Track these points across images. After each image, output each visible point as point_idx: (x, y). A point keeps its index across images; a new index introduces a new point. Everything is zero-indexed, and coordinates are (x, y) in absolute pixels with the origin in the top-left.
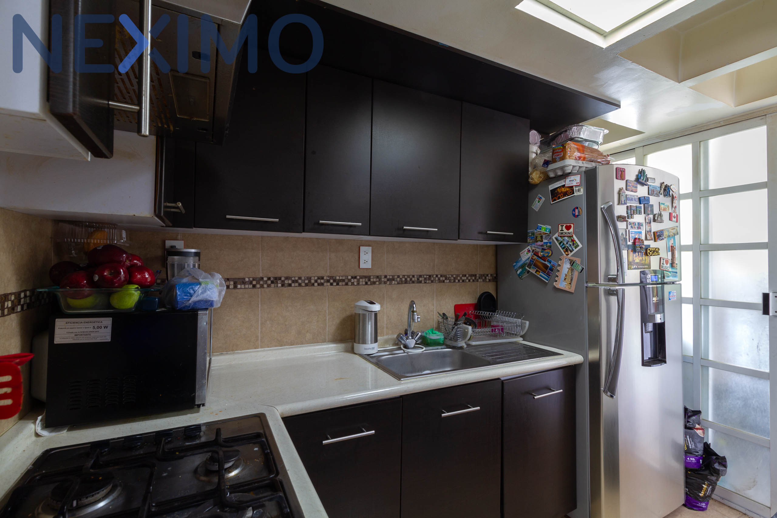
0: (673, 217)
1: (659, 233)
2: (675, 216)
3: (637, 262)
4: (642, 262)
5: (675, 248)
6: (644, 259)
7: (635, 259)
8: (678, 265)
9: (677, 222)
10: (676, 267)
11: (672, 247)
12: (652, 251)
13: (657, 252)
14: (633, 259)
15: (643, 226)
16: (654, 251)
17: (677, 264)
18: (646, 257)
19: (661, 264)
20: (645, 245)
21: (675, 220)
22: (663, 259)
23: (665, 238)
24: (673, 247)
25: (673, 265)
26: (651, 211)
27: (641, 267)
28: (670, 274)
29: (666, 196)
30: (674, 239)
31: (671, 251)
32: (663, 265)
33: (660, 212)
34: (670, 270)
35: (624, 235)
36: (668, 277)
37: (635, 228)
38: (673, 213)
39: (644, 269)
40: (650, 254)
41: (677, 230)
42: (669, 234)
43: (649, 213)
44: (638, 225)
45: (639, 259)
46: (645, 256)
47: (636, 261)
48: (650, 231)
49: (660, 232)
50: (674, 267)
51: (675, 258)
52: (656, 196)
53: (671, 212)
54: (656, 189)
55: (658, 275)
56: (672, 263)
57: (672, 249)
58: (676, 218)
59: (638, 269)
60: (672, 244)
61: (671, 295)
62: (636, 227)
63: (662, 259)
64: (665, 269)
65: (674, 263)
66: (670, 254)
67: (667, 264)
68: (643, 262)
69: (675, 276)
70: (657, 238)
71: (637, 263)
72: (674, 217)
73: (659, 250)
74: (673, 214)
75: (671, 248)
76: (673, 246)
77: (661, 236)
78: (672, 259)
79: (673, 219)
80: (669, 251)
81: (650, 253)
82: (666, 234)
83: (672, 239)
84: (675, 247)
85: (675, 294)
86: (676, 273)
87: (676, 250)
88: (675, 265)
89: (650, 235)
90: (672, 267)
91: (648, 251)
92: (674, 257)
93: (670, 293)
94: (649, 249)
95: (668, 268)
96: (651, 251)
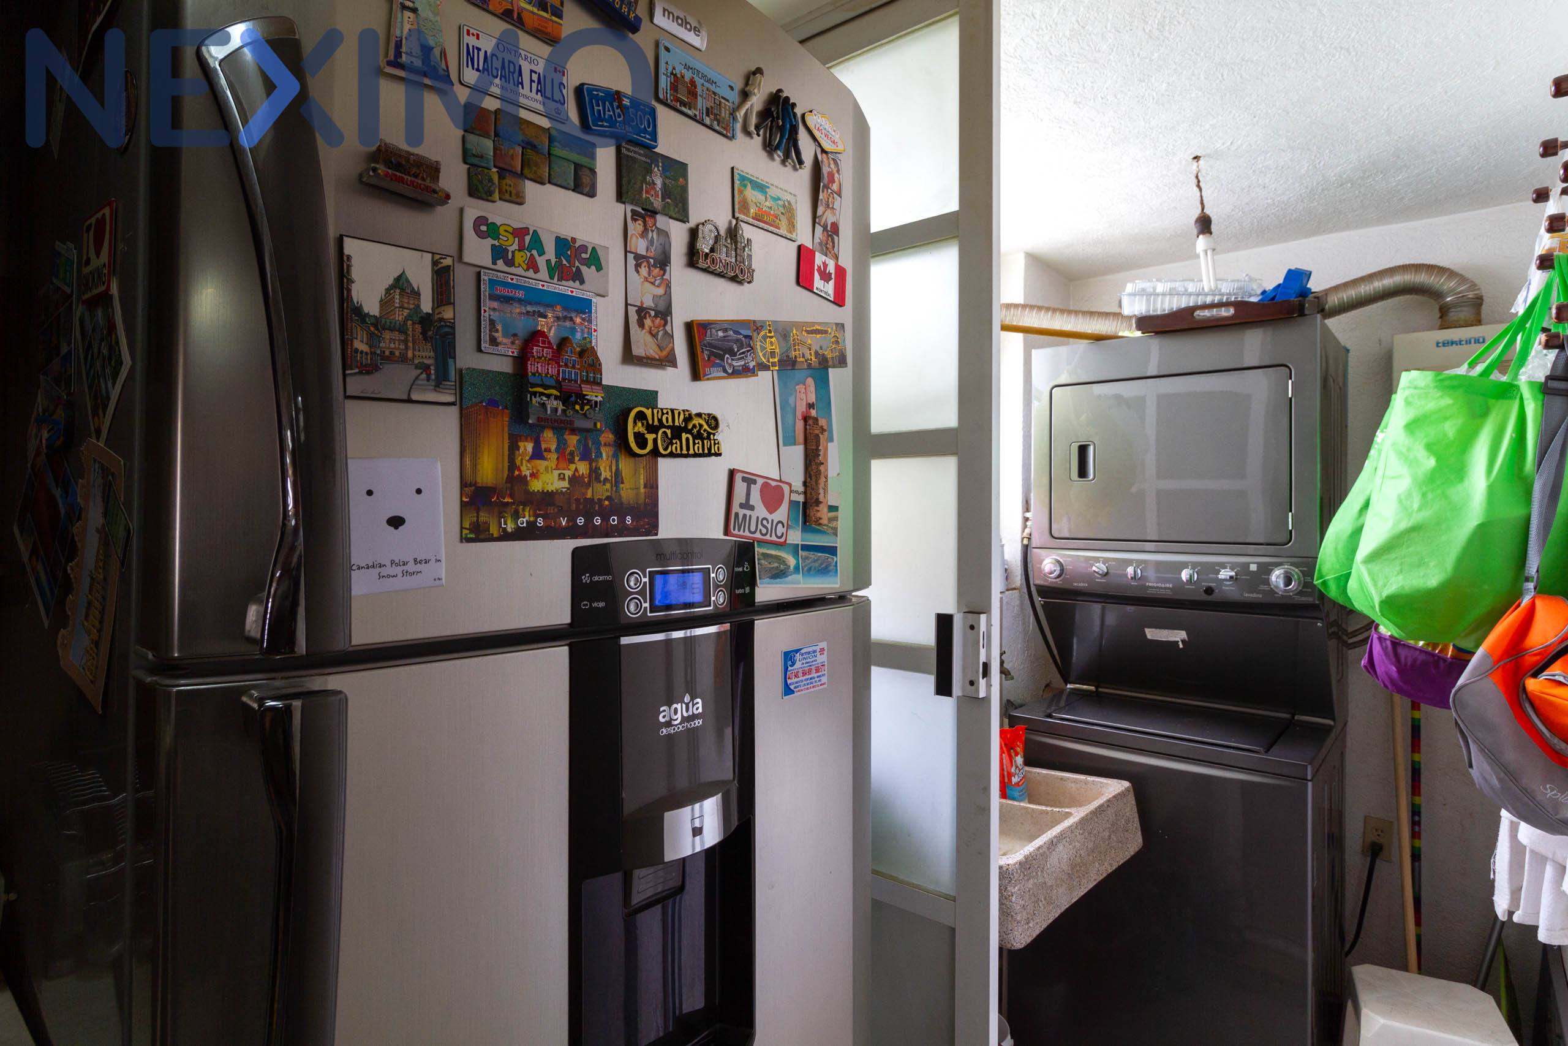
0: (816, 274)
1: (721, 334)
2: (831, 268)
3: (550, 488)
4: (589, 495)
5: (823, 430)
6: (605, 473)
7: (526, 471)
8: (841, 514)
9: (839, 300)
10: (834, 524)
11: (805, 419)
12: (662, 425)
13: (699, 436)
14: (513, 466)
15: (599, 268)
16: (677, 432)
17: (833, 508)
18: (626, 465)
19: (735, 508)
20: (611, 390)
21: (829, 288)
22: (744, 479)
23: (764, 367)
24: (810, 422)
25: (811, 512)
26: (666, 193)
27: (580, 521)
28: (792, 561)
29: (777, 147)
30: (823, 383)
31: (800, 437)
32: (748, 512)
33: (734, 222)
34: (795, 537)
35: (417, 294)
36: (779, 574)
37: (536, 271)
38: (817, 254)
39: (607, 536)
40: (650, 446)
41: (837, 342)
42: (793, 354)
43: (657, 203)
44: (558, 255)
45: (568, 473)
46: (615, 456)
47: (536, 486)
48: (664, 313)
49: (725, 330)
50: (818, 521)
51: (823, 479)
52: (707, 121)
53: (809, 244)
54: (713, 88)
55: (707, 572)
56: (805, 504)
57: (805, 429)
58: (832, 283)
59: (552, 533)
60: (811, 406)
61: (798, 665)
62: (541, 262)
63: (738, 477)
64: (758, 535)
65: (818, 502)
66: (796, 454)
67: (772, 507)
68: (601, 491)
69: (825, 570)
70: (703, 355)
71: (547, 498)
72: (825, 277)
73: (716, 427)
74: (819, 259)
75: (800, 424)
76: (816, 420)
77: (733, 354)
78: (805, 484)
79: (818, 283)
80: (790, 441)
81: (650, 437)
82: (766, 347)
83: (810, 381)
84: (822, 422)
85: (821, 659)
86: (833, 551)
87: (832, 440)
88: (823, 513)
89: (654, 336)
90: (805, 522)
91: (633, 428)
92: (819, 472)
93: (789, 657)
94: (641, 416)
95: (780, 530)
96: (653, 429)
